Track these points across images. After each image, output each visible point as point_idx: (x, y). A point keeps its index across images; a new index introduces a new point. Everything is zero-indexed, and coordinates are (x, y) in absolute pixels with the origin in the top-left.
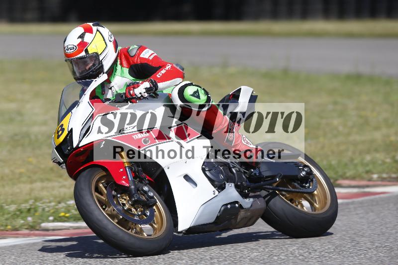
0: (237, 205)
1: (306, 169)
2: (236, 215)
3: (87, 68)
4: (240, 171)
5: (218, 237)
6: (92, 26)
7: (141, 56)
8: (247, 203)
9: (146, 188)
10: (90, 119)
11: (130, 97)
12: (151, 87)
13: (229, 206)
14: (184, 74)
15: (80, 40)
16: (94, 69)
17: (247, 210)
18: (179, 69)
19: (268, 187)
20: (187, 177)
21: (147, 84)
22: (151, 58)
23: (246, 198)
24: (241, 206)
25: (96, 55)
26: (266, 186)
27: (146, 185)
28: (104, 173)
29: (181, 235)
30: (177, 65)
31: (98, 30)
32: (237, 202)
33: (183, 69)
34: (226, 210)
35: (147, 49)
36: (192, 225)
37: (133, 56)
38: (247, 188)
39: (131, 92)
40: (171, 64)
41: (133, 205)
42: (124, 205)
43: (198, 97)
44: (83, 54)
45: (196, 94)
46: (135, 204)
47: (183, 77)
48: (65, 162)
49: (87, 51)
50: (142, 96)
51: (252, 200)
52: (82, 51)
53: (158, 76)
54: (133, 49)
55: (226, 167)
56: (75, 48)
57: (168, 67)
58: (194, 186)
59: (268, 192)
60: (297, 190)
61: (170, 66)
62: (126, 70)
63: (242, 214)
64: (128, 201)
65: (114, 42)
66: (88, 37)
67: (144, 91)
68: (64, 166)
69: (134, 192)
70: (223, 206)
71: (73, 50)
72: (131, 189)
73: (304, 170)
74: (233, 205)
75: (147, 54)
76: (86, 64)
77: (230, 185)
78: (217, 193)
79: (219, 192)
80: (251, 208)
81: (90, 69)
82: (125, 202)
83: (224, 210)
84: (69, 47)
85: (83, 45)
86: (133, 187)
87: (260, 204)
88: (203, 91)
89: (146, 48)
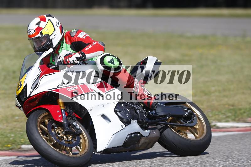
0: (139, 134)
1: (189, 111)
2: (139, 141)
3: (42, 44)
4: (142, 112)
5: (132, 155)
6: (46, 17)
7: (78, 36)
8: (146, 133)
9: (74, 123)
10: (38, 78)
11: (66, 63)
12: (80, 57)
13: (133, 135)
14: (105, 48)
15: (37, 26)
16: (47, 45)
17: (146, 137)
18: (101, 45)
19: (161, 122)
20: (104, 116)
21: (78, 55)
22: (84, 38)
23: (145, 130)
24: (141, 135)
25: (48, 36)
26: (160, 122)
27: (75, 121)
28: (47, 114)
29: (99, 154)
30: (100, 42)
31: (49, 20)
32: (139, 133)
33: (104, 45)
34: (131, 137)
35: (83, 32)
36: (106, 148)
37: (73, 37)
38: (146, 123)
39: (67, 60)
40: (96, 42)
41: (65, 135)
42: (59, 134)
43: (113, 63)
44: (39, 35)
45: (112, 62)
46: (66, 134)
47: (104, 50)
48: (22, 106)
49: (41, 33)
50: (74, 63)
51: (149, 131)
52: (38, 33)
53: (86, 49)
54: (74, 32)
55: (132, 110)
56: (34, 31)
57: (94, 44)
58: (109, 122)
59: (162, 126)
60: (183, 125)
61: (95, 43)
62: (69, 46)
63: (143, 140)
64: (62, 132)
65: (60, 28)
66: (42, 24)
67: (76, 59)
68: (22, 108)
69: (66, 126)
70: (128, 135)
71: (33, 33)
72: (64, 124)
73: (187, 112)
74: (136, 134)
75: (82, 35)
76: (41, 41)
77: (134, 121)
78: (124, 126)
79: (126, 126)
80: (149, 137)
81: (44, 45)
82: (60, 132)
83: (130, 137)
84: (30, 30)
85: (39, 29)
86: (65, 122)
87: (156, 133)
88: (116, 60)
89: (81, 31)
